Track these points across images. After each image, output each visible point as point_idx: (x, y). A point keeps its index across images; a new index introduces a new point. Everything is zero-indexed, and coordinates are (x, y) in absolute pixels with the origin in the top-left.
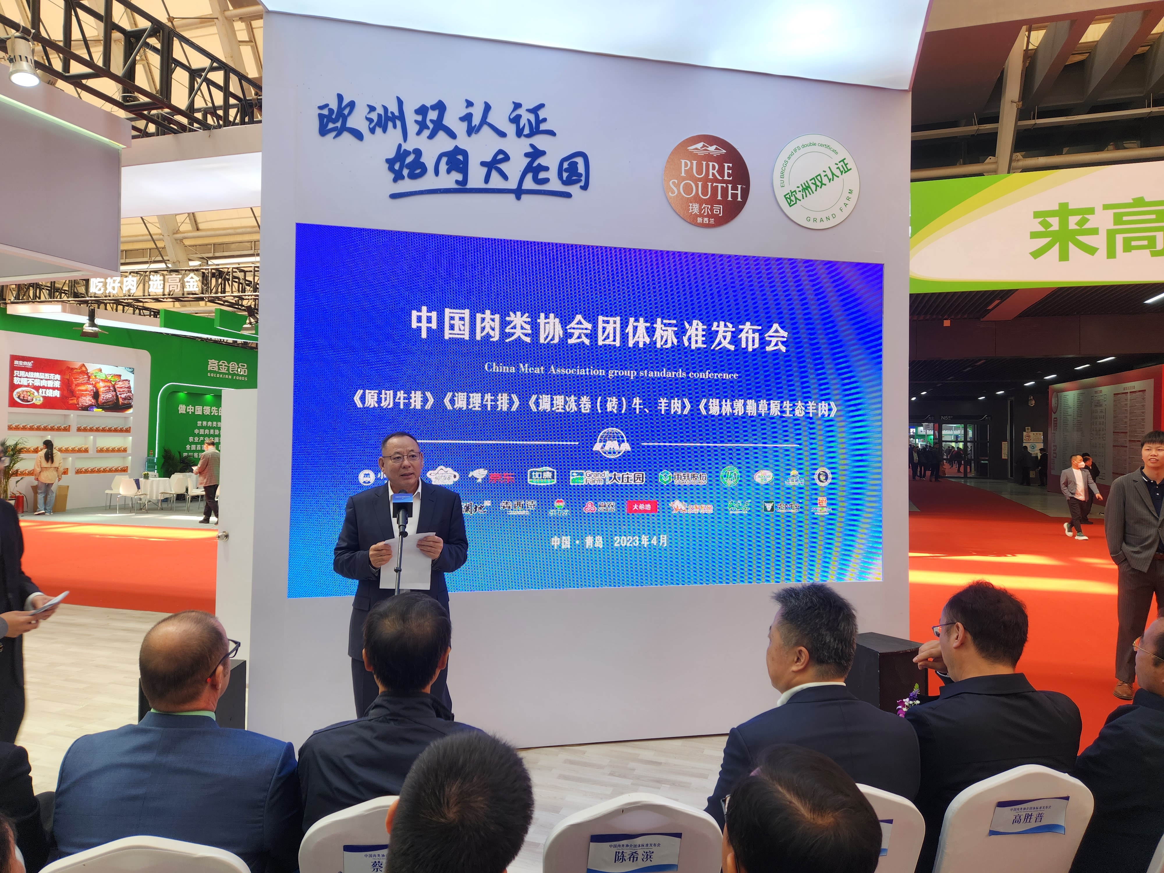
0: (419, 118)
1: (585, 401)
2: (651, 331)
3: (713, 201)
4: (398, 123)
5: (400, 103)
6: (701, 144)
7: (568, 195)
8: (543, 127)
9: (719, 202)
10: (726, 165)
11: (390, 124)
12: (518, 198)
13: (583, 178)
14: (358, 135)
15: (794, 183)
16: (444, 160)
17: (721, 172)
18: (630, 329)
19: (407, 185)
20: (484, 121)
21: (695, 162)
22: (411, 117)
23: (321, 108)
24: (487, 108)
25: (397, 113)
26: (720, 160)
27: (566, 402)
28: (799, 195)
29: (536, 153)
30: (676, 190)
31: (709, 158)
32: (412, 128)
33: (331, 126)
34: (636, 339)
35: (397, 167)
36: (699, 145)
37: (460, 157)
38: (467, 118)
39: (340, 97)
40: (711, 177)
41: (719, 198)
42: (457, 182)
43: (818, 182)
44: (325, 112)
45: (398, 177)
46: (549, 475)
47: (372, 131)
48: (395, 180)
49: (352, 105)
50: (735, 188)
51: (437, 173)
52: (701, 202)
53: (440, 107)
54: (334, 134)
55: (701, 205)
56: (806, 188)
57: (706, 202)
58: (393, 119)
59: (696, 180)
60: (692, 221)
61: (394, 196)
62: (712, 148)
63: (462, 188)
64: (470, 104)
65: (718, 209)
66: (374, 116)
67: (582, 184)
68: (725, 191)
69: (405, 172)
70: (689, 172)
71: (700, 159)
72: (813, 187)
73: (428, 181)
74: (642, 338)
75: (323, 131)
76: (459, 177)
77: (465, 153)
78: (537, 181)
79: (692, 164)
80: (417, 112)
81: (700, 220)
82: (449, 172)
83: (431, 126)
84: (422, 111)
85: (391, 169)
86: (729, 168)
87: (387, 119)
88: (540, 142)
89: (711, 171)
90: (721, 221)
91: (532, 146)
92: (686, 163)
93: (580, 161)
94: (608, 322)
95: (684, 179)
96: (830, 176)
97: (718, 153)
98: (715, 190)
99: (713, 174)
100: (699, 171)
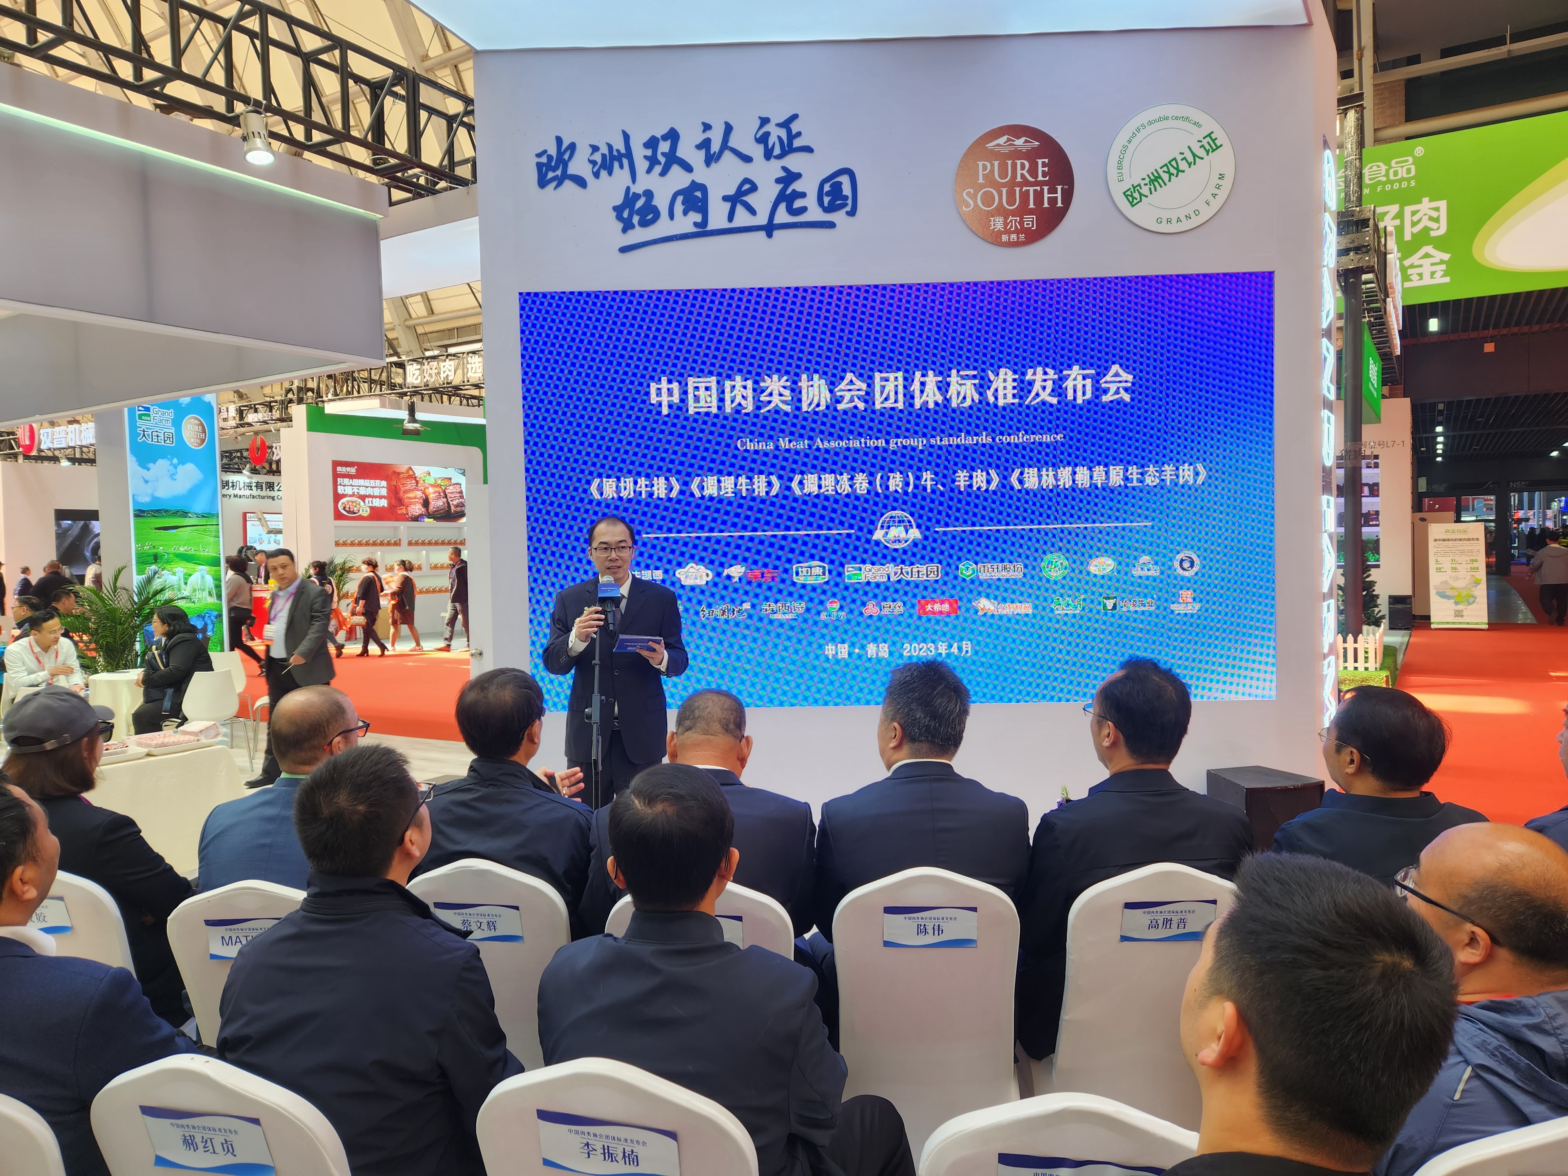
0: (649, 153)
1: (861, 480)
2: (943, 387)
3: (1023, 210)
4: (625, 162)
5: (626, 137)
6: (1005, 138)
7: (831, 225)
8: (797, 143)
9: (1031, 212)
10: (1040, 161)
11: (616, 164)
12: (770, 235)
13: (850, 202)
14: (581, 182)
15: (1137, 174)
16: (680, 199)
17: (1033, 171)
18: (916, 387)
19: (639, 234)
20: (725, 145)
21: (996, 163)
22: (639, 153)
23: (539, 155)
24: (729, 129)
25: (623, 151)
26: (1031, 156)
27: (837, 482)
28: (1145, 190)
29: (790, 177)
30: (972, 202)
31: (1016, 154)
32: (641, 165)
33: (551, 175)
34: (924, 398)
35: (626, 214)
36: (1002, 140)
37: (698, 194)
38: (705, 144)
39: (559, 140)
40: (1019, 179)
41: (1032, 206)
42: (696, 224)
43: (1173, 169)
44: (544, 159)
45: (627, 226)
46: (819, 571)
47: (597, 175)
48: (624, 230)
49: (572, 147)
50: (1053, 190)
51: (671, 216)
52: (1006, 214)
53: (673, 136)
54: (554, 184)
55: (1006, 218)
56: (1155, 180)
57: (1013, 213)
58: (619, 157)
59: (998, 187)
60: (995, 239)
61: (624, 250)
62: (1020, 142)
63: (702, 231)
64: (707, 127)
65: (1030, 221)
66: (598, 157)
67: (848, 208)
68: (1039, 196)
69: (636, 219)
70: (989, 178)
71: (1003, 158)
72: (1165, 177)
73: (663, 227)
74: (932, 396)
75: (543, 183)
76: (698, 217)
77: (703, 188)
78: (792, 211)
79: (992, 166)
80: (646, 145)
81: (1005, 238)
82: (685, 213)
83: (662, 160)
84: (652, 143)
85: (619, 218)
86: (1044, 165)
87: (613, 158)
88: (794, 162)
89: (1019, 172)
90: (1033, 237)
91: (784, 169)
92: (985, 168)
93: (845, 180)
94: (887, 380)
95: (982, 186)
96: (1191, 159)
97: (1029, 146)
98: (1025, 196)
99: (1022, 175)
100: (1003, 174)
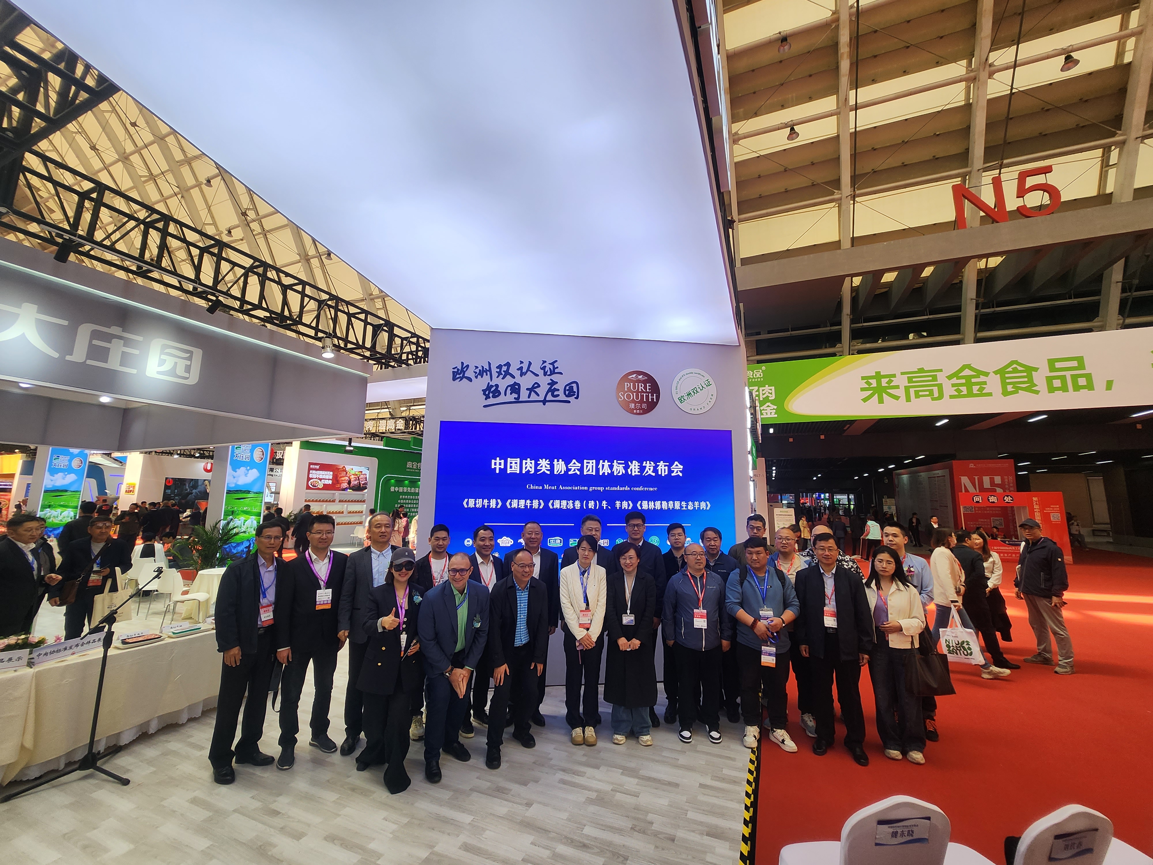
0: (498, 370)
1: (577, 503)
2: (611, 467)
3: (642, 402)
4: (488, 373)
5: (490, 364)
6: (635, 375)
7: (569, 402)
8: (556, 371)
9: (645, 402)
10: (648, 384)
11: (485, 374)
12: (544, 404)
13: (576, 394)
14: (470, 380)
15: (683, 392)
16: (509, 388)
17: (645, 388)
18: (600, 466)
19: (491, 401)
20: (528, 370)
21: (632, 384)
22: (494, 370)
23: (454, 368)
24: (530, 363)
25: (488, 369)
27: (567, 504)
28: (685, 398)
29: (553, 383)
30: (623, 397)
31: (639, 381)
32: (495, 375)
33: (458, 376)
34: (603, 471)
35: (487, 393)
36: (634, 376)
37: (517, 387)
38: (521, 369)
39: (462, 363)
40: (640, 390)
41: (645, 400)
42: (515, 398)
43: (695, 391)
44: (456, 370)
45: (487, 397)
46: (559, 541)
47: (476, 377)
48: (486, 399)
49: (468, 366)
50: (652, 395)
51: (505, 395)
52: (635, 403)
53: (508, 365)
54: (459, 379)
55: (635, 404)
56: (689, 394)
57: (638, 402)
58: (486, 371)
59: (632, 392)
60: (631, 411)
61: (485, 406)
62: (640, 377)
63: (517, 401)
64: (522, 362)
65: (644, 406)
66: (477, 371)
67: (576, 396)
68: (647, 397)
69: (491, 395)
70: (629, 388)
71: (634, 382)
72: (693, 393)
73: (501, 399)
74: (607, 470)
75: (454, 379)
76: (516, 396)
77: (519, 385)
78: (553, 396)
79: (630, 385)
80: (497, 368)
81: (635, 411)
82: (511, 394)
83: (503, 373)
84: (500, 367)
85: (484, 394)
86: (649, 386)
87: (484, 371)
88: (555, 377)
89: (640, 388)
90: (645, 412)
91: (551, 379)
92: (627, 384)
93: (574, 385)
94: (589, 463)
95: (627, 392)
96: (701, 388)
97: (644, 379)
98: (642, 396)
99: (641, 389)
100: (634, 388)
